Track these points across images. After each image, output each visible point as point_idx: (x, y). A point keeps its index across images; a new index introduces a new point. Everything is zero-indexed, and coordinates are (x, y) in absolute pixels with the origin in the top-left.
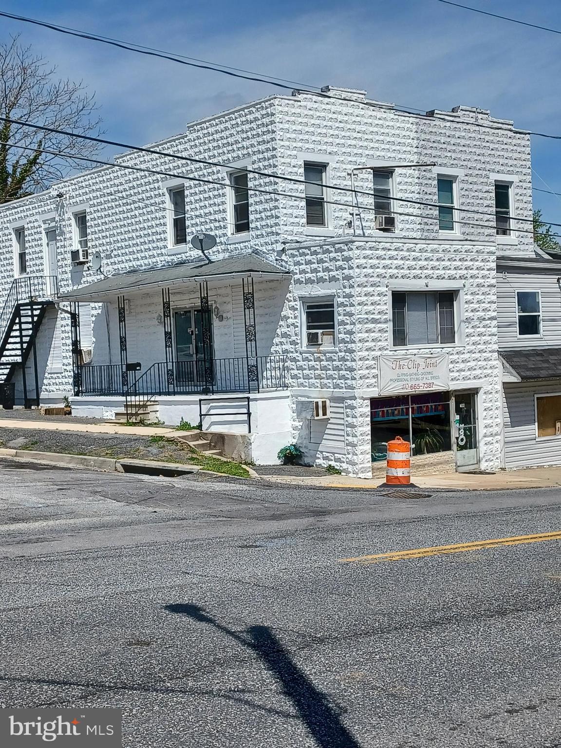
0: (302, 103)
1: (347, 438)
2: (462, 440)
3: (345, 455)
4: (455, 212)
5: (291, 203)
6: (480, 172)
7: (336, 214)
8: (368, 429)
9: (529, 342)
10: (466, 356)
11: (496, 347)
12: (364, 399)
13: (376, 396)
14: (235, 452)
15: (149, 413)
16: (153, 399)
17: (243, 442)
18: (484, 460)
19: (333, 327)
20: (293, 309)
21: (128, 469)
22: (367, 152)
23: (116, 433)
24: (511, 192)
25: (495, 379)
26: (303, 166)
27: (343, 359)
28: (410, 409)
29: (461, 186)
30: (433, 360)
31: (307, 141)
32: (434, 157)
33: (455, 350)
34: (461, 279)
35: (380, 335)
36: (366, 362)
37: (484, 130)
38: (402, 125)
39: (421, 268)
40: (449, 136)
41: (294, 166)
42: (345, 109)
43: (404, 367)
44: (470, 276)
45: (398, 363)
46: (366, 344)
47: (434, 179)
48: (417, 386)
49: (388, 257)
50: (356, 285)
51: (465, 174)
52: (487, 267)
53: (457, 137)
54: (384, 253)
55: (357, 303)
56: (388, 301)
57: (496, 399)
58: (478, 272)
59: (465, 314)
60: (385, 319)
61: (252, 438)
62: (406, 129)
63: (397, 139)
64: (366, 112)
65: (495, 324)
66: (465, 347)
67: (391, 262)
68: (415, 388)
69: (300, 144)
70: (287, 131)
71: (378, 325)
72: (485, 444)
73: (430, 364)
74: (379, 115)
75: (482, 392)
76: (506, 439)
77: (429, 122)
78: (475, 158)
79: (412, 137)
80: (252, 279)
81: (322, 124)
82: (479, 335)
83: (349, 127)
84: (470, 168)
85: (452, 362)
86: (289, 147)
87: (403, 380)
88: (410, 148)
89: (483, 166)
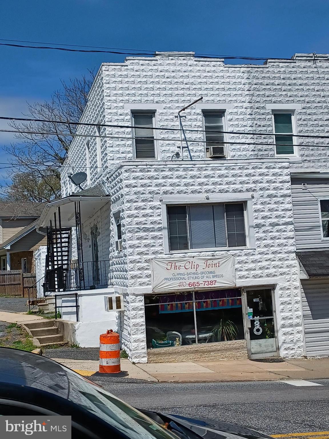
0: (129, 67)
1: (128, 327)
2: (257, 330)
3: (128, 342)
4: (294, 139)
5: (118, 143)
6: (320, 105)
7: (163, 149)
8: (142, 320)
10: (257, 257)
11: (293, 249)
12: (137, 295)
13: (150, 292)
14: (69, 337)
15: (48, 305)
17: (72, 329)
18: (283, 348)
25: (293, 276)
26: (130, 113)
28: (194, 303)
29: (299, 118)
30: (215, 261)
31: (134, 95)
32: (268, 96)
33: (243, 252)
34: (249, 191)
35: (153, 241)
36: (138, 265)
37: (323, 70)
38: (233, 74)
39: (200, 184)
40: (284, 79)
41: (121, 115)
42: (172, 68)
43: (181, 267)
44: (259, 188)
45: (173, 264)
46: (137, 249)
47: (268, 114)
48: (196, 284)
49: (161, 177)
50: (125, 201)
51: (303, 107)
52: (279, 180)
53: (292, 78)
54: (157, 173)
55: (126, 216)
56: (161, 213)
57: (295, 294)
58: (268, 184)
59: (255, 221)
60: (159, 228)
61: (76, 326)
62: (236, 77)
63: (228, 86)
64: (194, 68)
65: (291, 229)
66: (255, 249)
67: (164, 180)
68: (194, 285)
69: (127, 98)
70: (114, 89)
71: (151, 233)
72: (284, 334)
73: (211, 265)
74: (208, 69)
75: (278, 288)
76: (306, 330)
77: (262, 69)
78: (314, 93)
79: (242, 83)
80: (79, 202)
81: (149, 81)
82: (272, 238)
83: (176, 81)
84: (308, 102)
85: (239, 263)
86: (116, 101)
87: (179, 279)
88: (241, 92)
89: (323, 99)
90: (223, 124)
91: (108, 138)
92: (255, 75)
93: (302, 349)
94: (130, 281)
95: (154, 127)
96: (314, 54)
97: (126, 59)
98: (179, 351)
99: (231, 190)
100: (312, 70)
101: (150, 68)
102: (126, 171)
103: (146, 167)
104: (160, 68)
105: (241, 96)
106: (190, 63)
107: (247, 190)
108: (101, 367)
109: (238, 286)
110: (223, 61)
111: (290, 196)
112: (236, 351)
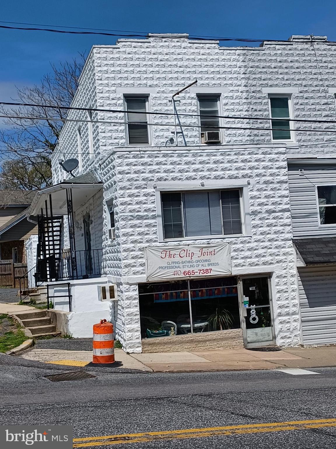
0: (121, 50)
2: (254, 319)
3: (122, 332)
4: (291, 123)
5: (110, 128)
6: (317, 88)
7: (157, 134)
8: (136, 310)
10: (253, 245)
11: (290, 236)
12: (131, 285)
13: (144, 281)
14: (62, 327)
17: (65, 319)
18: (279, 337)
25: (290, 264)
26: (122, 97)
29: (296, 102)
30: (211, 249)
31: (126, 79)
32: (264, 80)
33: (239, 240)
34: (245, 178)
35: (147, 229)
36: (132, 253)
37: (320, 52)
38: (228, 57)
39: (194, 171)
40: (280, 62)
41: (113, 99)
42: (166, 50)
43: (176, 256)
44: (255, 175)
45: (168, 253)
46: (131, 238)
47: (264, 98)
48: (191, 272)
49: (155, 163)
50: (118, 188)
51: (300, 91)
52: (276, 166)
53: (289, 61)
54: (151, 159)
55: (119, 203)
56: (155, 200)
57: (291, 282)
58: (264, 170)
59: (251, 208)
60: (153, 215)
61: (69, 316)
62: (232, 60)
63: (223, 69)
64: (188, 50)
65: (288, 216)
66: (251, 237)
67: (158, 167)
68: (189, 274)
69: (119, 82)
70: (106, 72)
71: (145, 221)
72: (281, 323)
73: (206, 253)
74: (202, 51)
75: (274, 276)
76: (302, 318)
77: (258, 52)
78: (311, 77)
79: (238, 66)
80: (71, 189)
81: (142, 64)
82: (268, 226)
83: (170, 64)
84: (305, 86)
85: (235, 251)
86: (108, 85)
87: (174, 267)
88: (237, 75)
89: (321, 83)
90: (219, 109)
91: (100, 124)
92: (250, 57)
93: (299, 338)
94: (124, 270)
95: (147, 112)
96: (311, 36)
97: (118, 41)
98: (174, 341)
99: (226, 176)
100: (309, 52)
101: (143, 50)
102: (119, 157)
103: (140, 153)
104: (153, 50)
105: (236, 79)
106: (184, 45)
107: (243, 177)
108: (95, 357)
109: (233, 274)
110: (218, 44)
111: (286, 182)
112: (232, 340)
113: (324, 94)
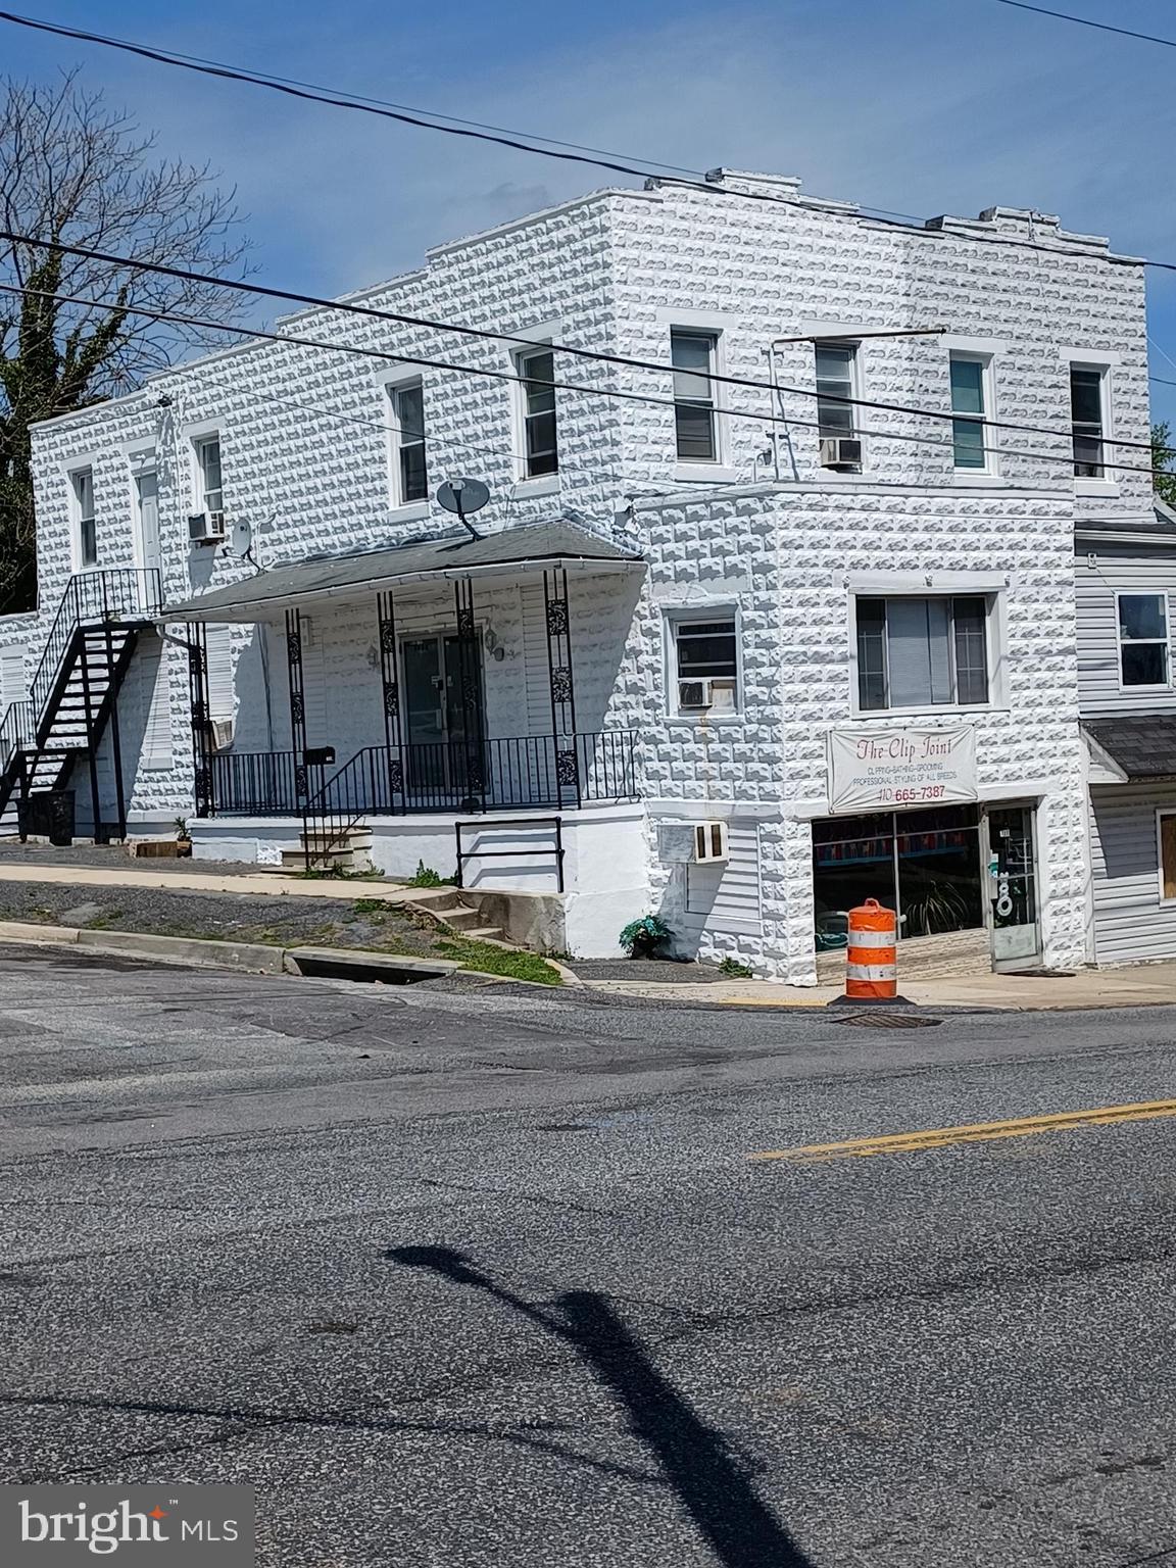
0: (667, 206)
1: (765, 902)
2: (1005, 905)
3: (760, 937)
4: (988, 431)
5: (645, 414)
6: (1039, 346)
7: (739, 436)
8: (807, 883)
9: (1145, 699)
10: (1012, 730)
11: (1074, 711)
12: (800, 821)
13: (825, 814)
14: (532, 932)
15: (351, 852)
16: (360, 823)
17: (548, 912)
18: (1051, 947)
19: (732, 671)
20: (650, 633)
21: (311, 968)
22: (802, 306)
23: (284, 894)
24: (1105, 386)
25: (1073, 776)
26: (669, 335)
27: (754, 738)
28: (896, 841)
29: (999, 376)
30: (944, 739)
31: (677, 284)
32: (943, 315)
33: (989, 718)
34: (1001, 569)
35: (832, 686)
36: (803, 744)
37: (1046, 256)
38: (876, 248)
39: (916, 547)
40: (973, 271)
41: (650, 337)
43: (883, 753)
44: (1018, 563)
45: (869, 745)
46: (802, 707)
47: (942, 360)
48: (909, 793)
49: (847, 525)
51: (1008, 349)
52: (1054, 544)
53: (990, 272)
54: (840, 515)
56: (847, 617)
57: (1075, 819)
58: (1035, 553)
59: (1010, 643)
60: (841, 654)
61: (563, 904)
62: (883, 257)
63: (866, 278)
65: (1072, 664)
66: (1009, 711)
67: (853, 534)
68: (906, 797)
69: (663, 291)
70: (635, 264)
71: (828, 667)
73: (936, 748)
75: (1045, 804)
76: (1095, 903)
77: (932, 241)
78: (1029, 315)
79: (895, 274)
81: (709, 249)
82: (1038, 686)
83: (763, 254)
84: (1018, 338)
85: (982, 743)
86: (640, 297)
87: (880, 781)
88: (892, 297)
89: (1047, 333)
90: (851, 380)
92: (918, 254)
93: (1082, 948)
94: (788, 785)
95: (713, 373)
96: (1031, 213)
100: (1026, 253)
102: (783, 506)
104: (731, 215)
107: (999, 566)
108: (853, 985)
109: (977, 799)
111: (1071, 584)
112: (972, 954)
113: (1050, 362)
